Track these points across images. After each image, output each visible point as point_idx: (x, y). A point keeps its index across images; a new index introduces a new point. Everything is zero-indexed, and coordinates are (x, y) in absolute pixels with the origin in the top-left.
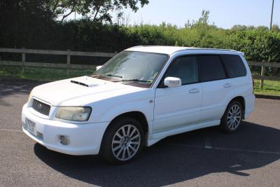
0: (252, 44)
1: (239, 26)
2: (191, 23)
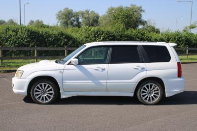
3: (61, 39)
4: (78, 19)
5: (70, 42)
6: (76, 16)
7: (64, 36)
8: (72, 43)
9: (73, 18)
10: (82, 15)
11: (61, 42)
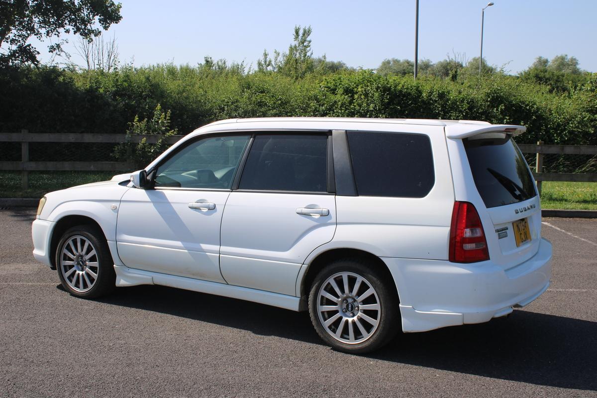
0: (351, 102)
2: (272, 58)
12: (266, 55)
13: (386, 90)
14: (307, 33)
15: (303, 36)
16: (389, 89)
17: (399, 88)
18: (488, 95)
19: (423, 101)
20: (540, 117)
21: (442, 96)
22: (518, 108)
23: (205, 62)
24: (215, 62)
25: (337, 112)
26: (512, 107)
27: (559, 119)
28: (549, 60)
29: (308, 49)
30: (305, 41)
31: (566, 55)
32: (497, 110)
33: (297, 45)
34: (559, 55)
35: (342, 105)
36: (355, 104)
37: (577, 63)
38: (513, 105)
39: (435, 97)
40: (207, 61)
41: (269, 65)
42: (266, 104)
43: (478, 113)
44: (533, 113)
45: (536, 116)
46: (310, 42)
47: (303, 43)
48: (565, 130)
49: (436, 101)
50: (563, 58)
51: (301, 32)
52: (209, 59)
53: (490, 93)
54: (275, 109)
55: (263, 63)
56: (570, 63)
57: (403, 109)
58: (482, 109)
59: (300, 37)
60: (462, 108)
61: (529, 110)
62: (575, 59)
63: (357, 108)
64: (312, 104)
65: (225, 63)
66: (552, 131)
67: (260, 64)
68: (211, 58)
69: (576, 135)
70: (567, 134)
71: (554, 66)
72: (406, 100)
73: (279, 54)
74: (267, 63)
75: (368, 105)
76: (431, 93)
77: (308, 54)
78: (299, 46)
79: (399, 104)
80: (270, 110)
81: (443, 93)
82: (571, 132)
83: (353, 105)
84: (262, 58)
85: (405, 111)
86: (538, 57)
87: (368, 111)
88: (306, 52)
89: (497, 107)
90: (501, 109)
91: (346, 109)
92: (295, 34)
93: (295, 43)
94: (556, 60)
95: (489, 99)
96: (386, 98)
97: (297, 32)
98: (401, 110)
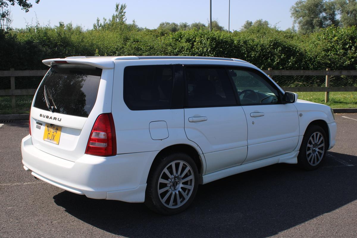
0: (192, 47)
1: (168, 24)
2: (102, 22)
3: (273, 54)
4: (333, 15)
5: (292, 59)
6: (330, 9)
7: (280, 48)
8: (296, 62)
9: (324, 14)
10: (342, 6)
11: (273, 60)
12: (98, 21)
13: (213, 39)
14: (123, 7)
15: (121, 9)
16: (215, 39)
17: (221, 38)
18: (271, 42)
19: (235, 46)
20: (301, 54)
21: (245, 42)
22: (289, 49)
23: (60, 25)
24: (65, 25)
25: (184, 53)
26: (285, 49)
27: (311, 55)
28: (253, 22)
29: (124, 17)
30: (122, 12)
31: (262, 20)
32: (277, 50)
33: (118, 15)
34: (258, 20)
35: (187, 49)
36: (195, 48)
37: (268, 24)
38: (286, 48)
39: (242, 43)
40: (61, 25)
41: (100, 26)
42: (141, 49)
43: (267, 52)
44: (297, 52)
45: (299, 54)
46: (125, 13)
47: (121, 13)
48: (315, 61)
49: (242, 46)
50: (260, 21)
51: (120, 7)
52: (62, 23)
53: (272, 41)
54: (147, 51)
55: (97, 25)
56: (264, 24)
57: (224, 51)
58: (269, 50)
59: (119, 10)
60: (257, 49)
61: (295, 50)
62: (267, 22)
63: (197, 51)
64: (169, 48)
65: (71, 26)
66: (308, 62)
67: (95, 26)
68: (63, 23)
69: (321, 64)
70: (317, 64)
71: (256, 26)
72: (225, 45)
73: (106, 20)
74: (99, 25)
75: (203, 48)
76: (239, 41)
77: (124, 20)
78: (119, 15)
79: (221, 48)
80: (144, 52)
81: (246, 41)
82: (319, 63)
83: (194, 49)
84: (96, 22)
85: (225, 52)
86: (246, 21)
87: (203, 52)
88: (123, 19)
89: (277, 48)
90: (279, 50)
91: (190, 51)
92: (116, 8)
93: (116, 13)
94: (257, 23)
95: (272, 44)
96: (214, 44)
97: (117, 7)
98: (222, 52)
